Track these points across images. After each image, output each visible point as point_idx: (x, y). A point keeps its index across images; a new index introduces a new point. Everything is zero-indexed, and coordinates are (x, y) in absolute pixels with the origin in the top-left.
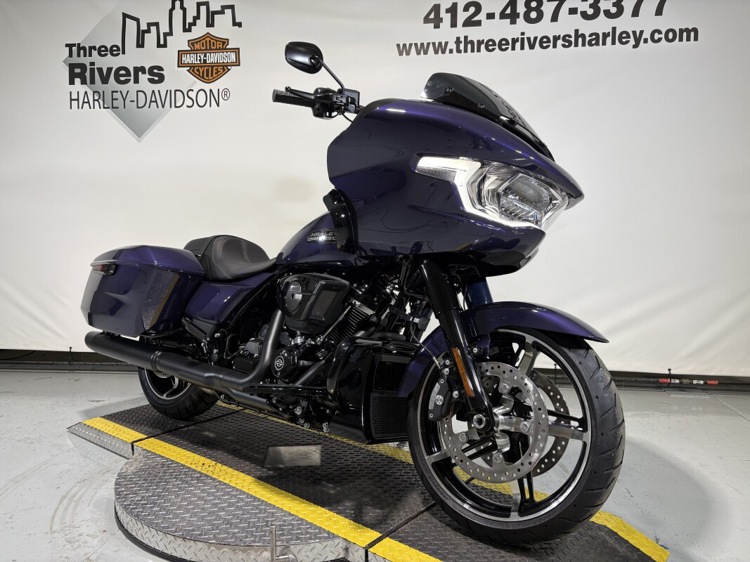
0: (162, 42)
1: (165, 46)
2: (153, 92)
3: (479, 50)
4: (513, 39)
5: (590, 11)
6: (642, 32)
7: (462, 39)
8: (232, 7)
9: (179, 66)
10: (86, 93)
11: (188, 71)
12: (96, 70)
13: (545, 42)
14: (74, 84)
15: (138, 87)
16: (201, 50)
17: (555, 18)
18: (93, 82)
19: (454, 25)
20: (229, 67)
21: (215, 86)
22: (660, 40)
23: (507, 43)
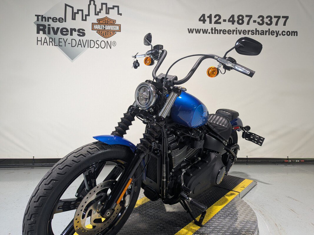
0: (84, 18)
1: (86, 20)
2: (80, 40)
3: (220, 33)
4: (233, 30)
5: (261, 22)
6: (279, 31)
7: (214, 29)
8: (118, 7)
9: (92, 30)
10: (45, 38)
11: (97, 32)
12: (51, 28)
13: (245, 32)
14: (39, 33)
15: (72, 37)
16: (103, 24)
17: (248, 24)
18: (49, 33)
19: (211, 22)
20: (116, 32)
21: (109, 40)
22: (285, 35)
23: (231, 32)
